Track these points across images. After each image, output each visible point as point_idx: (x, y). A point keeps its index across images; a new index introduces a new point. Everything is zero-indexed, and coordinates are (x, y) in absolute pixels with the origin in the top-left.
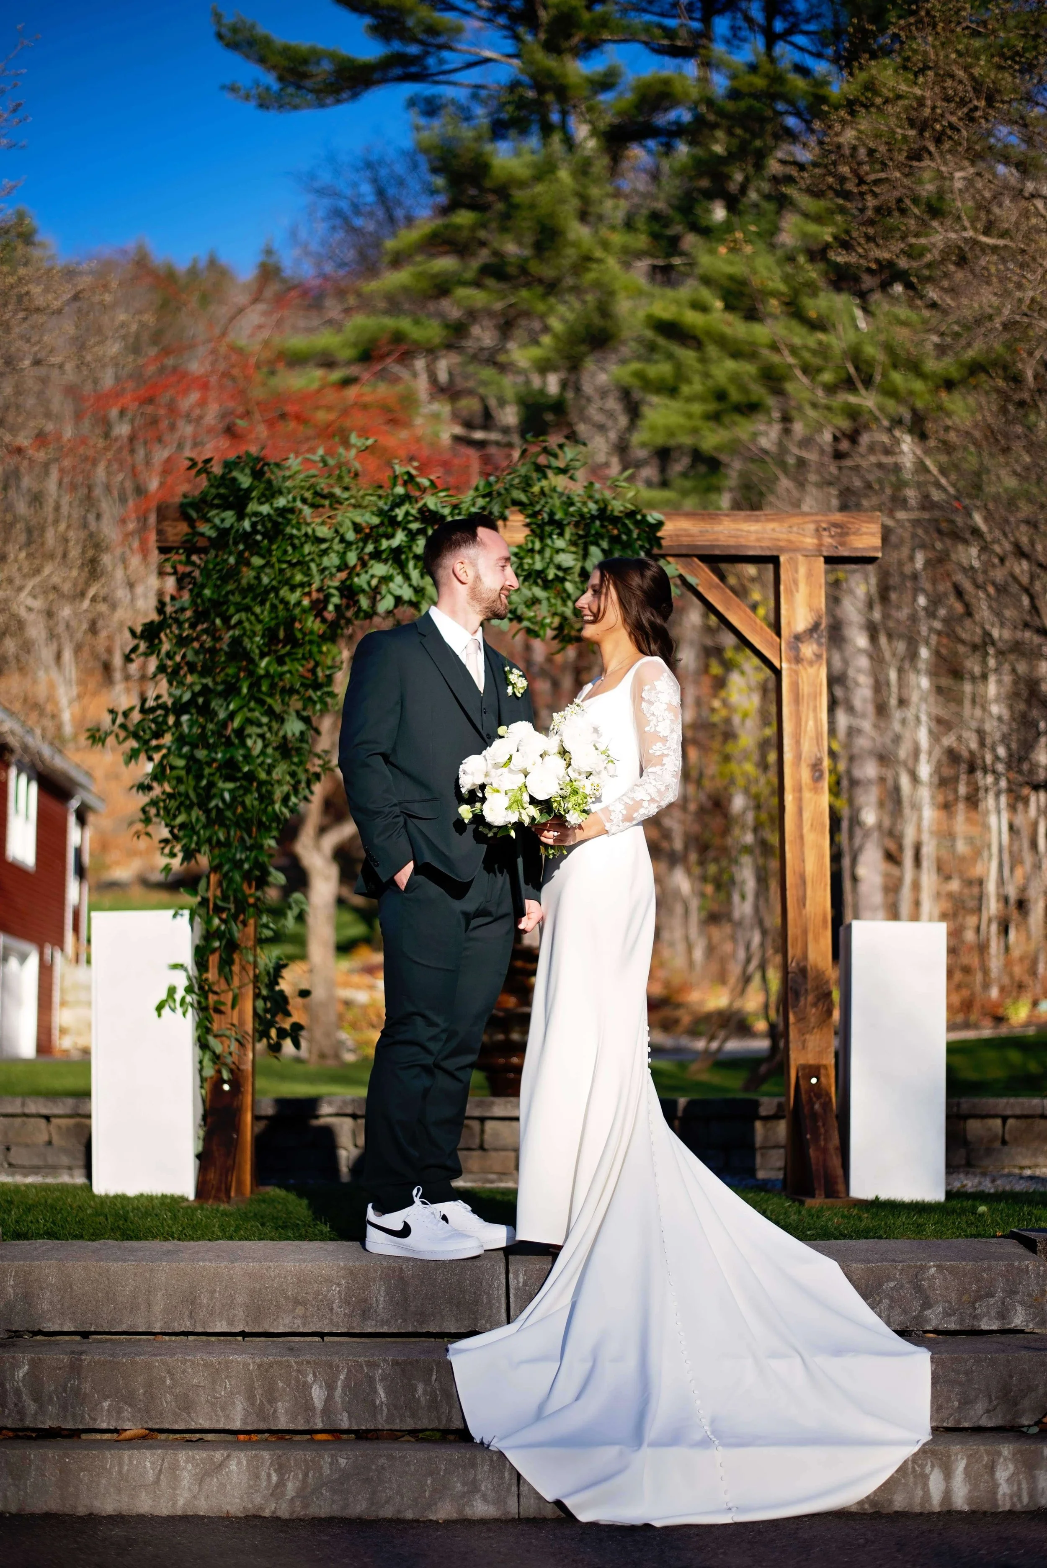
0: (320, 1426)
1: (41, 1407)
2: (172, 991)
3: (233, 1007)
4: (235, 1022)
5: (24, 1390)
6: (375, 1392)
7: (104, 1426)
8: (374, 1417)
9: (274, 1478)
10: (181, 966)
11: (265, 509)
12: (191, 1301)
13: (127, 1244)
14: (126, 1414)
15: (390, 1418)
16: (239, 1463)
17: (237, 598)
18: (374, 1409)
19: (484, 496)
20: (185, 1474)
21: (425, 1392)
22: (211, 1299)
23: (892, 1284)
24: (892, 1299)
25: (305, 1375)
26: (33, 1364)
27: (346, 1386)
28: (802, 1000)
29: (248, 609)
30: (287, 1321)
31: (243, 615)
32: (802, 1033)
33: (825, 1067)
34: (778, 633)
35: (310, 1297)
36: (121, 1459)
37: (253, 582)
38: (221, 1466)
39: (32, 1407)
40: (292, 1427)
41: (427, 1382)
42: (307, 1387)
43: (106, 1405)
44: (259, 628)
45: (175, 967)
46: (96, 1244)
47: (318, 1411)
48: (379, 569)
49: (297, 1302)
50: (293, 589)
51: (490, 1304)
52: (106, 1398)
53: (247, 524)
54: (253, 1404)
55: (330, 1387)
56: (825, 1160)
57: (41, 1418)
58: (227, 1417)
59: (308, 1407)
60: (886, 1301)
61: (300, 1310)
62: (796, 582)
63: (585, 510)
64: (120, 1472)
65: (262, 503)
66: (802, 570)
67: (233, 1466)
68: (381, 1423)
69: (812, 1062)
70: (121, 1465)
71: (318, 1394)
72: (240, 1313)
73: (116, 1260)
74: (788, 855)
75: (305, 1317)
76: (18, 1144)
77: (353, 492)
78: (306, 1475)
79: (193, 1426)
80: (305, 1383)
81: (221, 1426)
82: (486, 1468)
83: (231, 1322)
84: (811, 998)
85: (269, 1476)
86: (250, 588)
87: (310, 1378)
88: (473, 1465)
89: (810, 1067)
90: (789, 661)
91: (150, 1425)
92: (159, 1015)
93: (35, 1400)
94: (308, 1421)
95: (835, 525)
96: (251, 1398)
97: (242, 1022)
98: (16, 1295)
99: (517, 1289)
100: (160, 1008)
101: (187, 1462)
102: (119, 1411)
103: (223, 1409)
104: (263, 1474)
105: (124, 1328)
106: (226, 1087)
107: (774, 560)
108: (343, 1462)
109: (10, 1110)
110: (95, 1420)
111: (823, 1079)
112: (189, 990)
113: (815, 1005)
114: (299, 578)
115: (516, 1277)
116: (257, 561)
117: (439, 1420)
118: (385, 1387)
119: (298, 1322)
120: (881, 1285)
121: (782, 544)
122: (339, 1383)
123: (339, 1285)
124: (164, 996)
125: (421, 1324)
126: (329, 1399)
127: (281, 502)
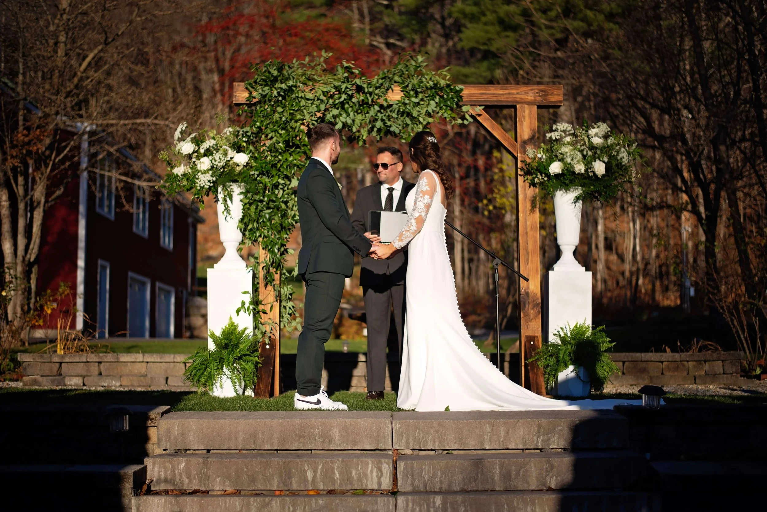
0: (311, 488)
1: (191, 481)
2: (243, 303)
3: (271, 311)
4: (271, 317)
5: (183, 474)
6: (334, 473)
7: (218, 488)
8: (334, 485)
9: (291, 509)
10: (248, 292)
11: (283, 86)
12: (254, 436)
13: (226, 412)
14: (227, 484)
15: (341, 485)
16: (276, 502)
17: (271, 126)
18: (333, 481)
19: (382, 79)
20: (253, 507)
21: (356, 474)
22: (263, 435)
23: (560, 428)
24: (560, 435)
25: (304, 467)
26: (187, 463)
27: (322, 471)
28: (527, 306)
29: (276, 131)
30: (296, 444)
31: (273, 134)
32: (527, 321)
33: (537, 337)
34: (516, 141)
35: (306, 434)
36: (226, 501)
37: (278, 119)
38: (268, 504)
39: (186, 481)
40: (298, 488)
41: (357, 469)
42: (305, 472)
43: (218, 479)
44: (281, 140)
45: (245, 293)
46: (212, 412)
47: (310, 482)
48: (335, 112)
49: (300, 437)
50: (296, 121)
51: (384, 437)
52: (218, 477)
53: (275, 93)
54: (282, 479)
55: (315, 471)
56: (536, 379)
57: (190, 485)
58: (271, 484)
59: (306, 480)
60: (557, 436)
61: (302, 440)
62: (524, 117)
63: (428, 85)
64: (225, 506)
65: (282, 83)
66: (527, 112)
67: (274, 503)
68: (337, 487)
69: (531, 335)
70: (226, 504)
71: (310, 475)
72: (275, 441)
73: (222, 419)
74: (521, 241)
75: (304, 443)
76: (172, 376)
77: (323, 77)
78: (305, 508)
79: (256, 488)
80: (304, 470)
81: (268, 488)
82: (382, 504)
83: (272, 445)
84: (531, 306)
85: (289, 508)
86: (277, 122)
87: (306, 468)
88: (376, 503)
89: (530, 337)
90: (521, 153)
91: (238, 488)
92: (238, 315)
93: (188, 478)
94: (305, 486)
95: (542, 91)
96: (281, 476)
97: (275, 318)
98: (178, 434)
99: (396, 430)
100: (238, 311)
101: (254, 502)
102: (224, 483)
103: (269, 481)
104: (287, 508)
105: (225, 448)
106: (268, 347)
107: (515, 107)
108: (320, 502)
109: (168, 360)
110: (213, 486)
111: (536, 342)
112: (251, 303)
113: (533, 309)
114: (299, 117)
115: (396, 425)
116: (280, 109)
117: (362, 486)
118: (339, 472)
119: (301, 445)
120: (555, 428)
121: (518, 100)
122: (319, 470)
123: (318, 429)
124: (240, 306)
125: (355, 445)
126: (314, 477)
127: (290, 83)
